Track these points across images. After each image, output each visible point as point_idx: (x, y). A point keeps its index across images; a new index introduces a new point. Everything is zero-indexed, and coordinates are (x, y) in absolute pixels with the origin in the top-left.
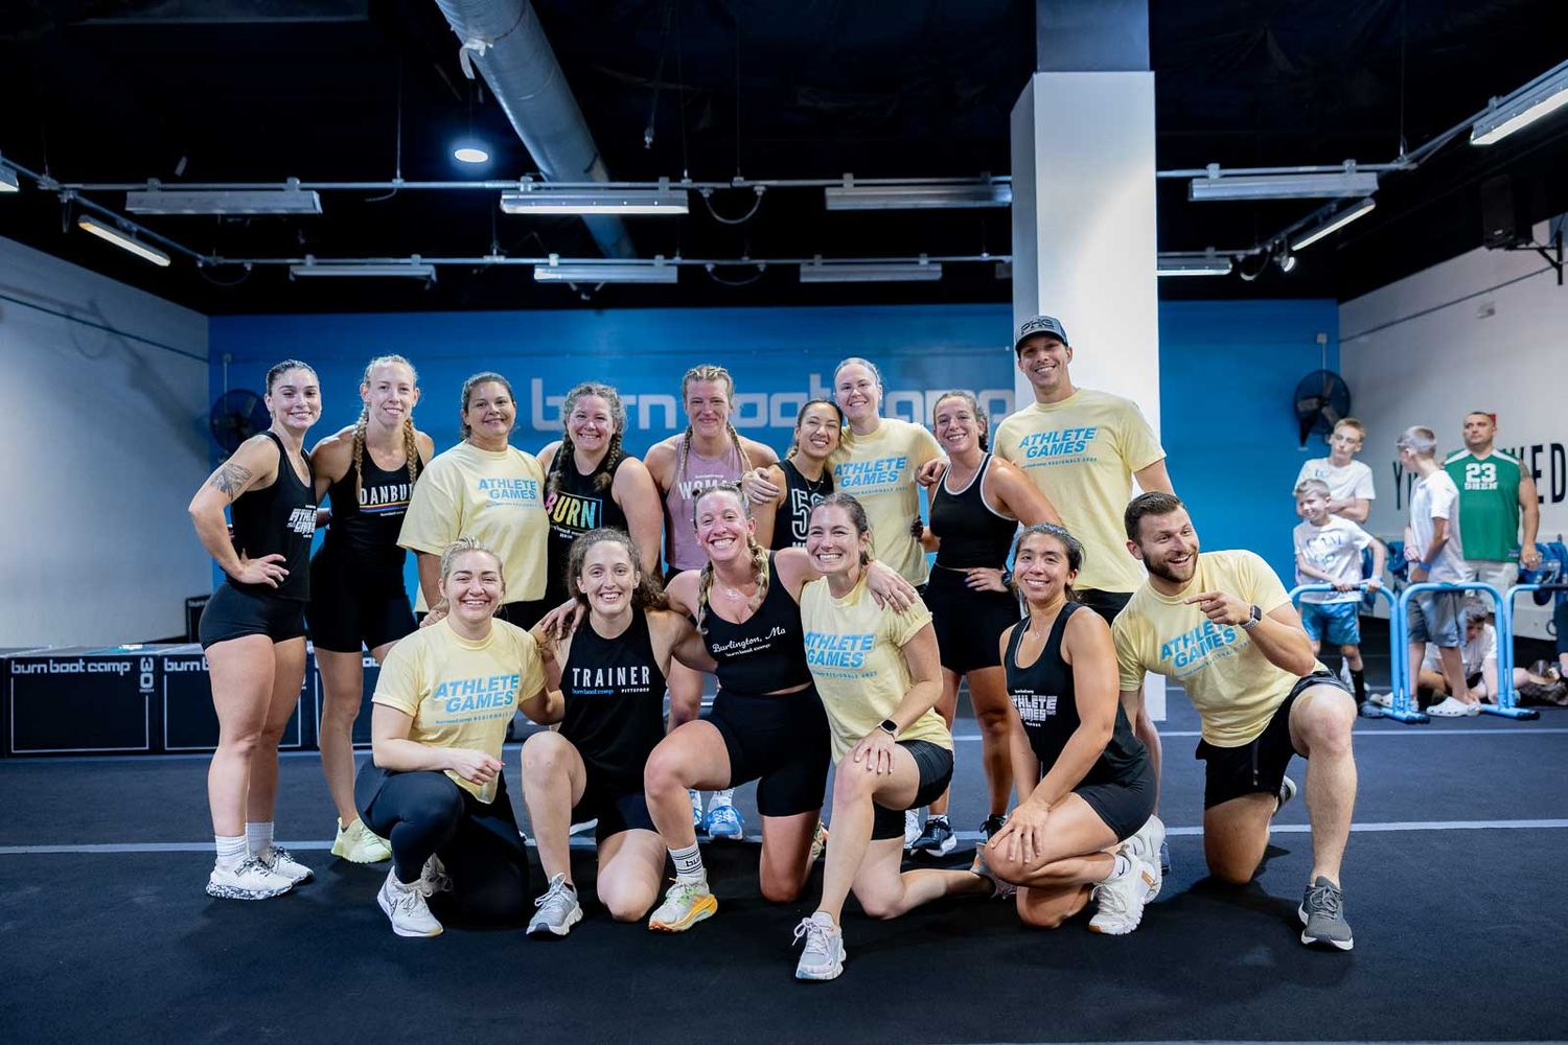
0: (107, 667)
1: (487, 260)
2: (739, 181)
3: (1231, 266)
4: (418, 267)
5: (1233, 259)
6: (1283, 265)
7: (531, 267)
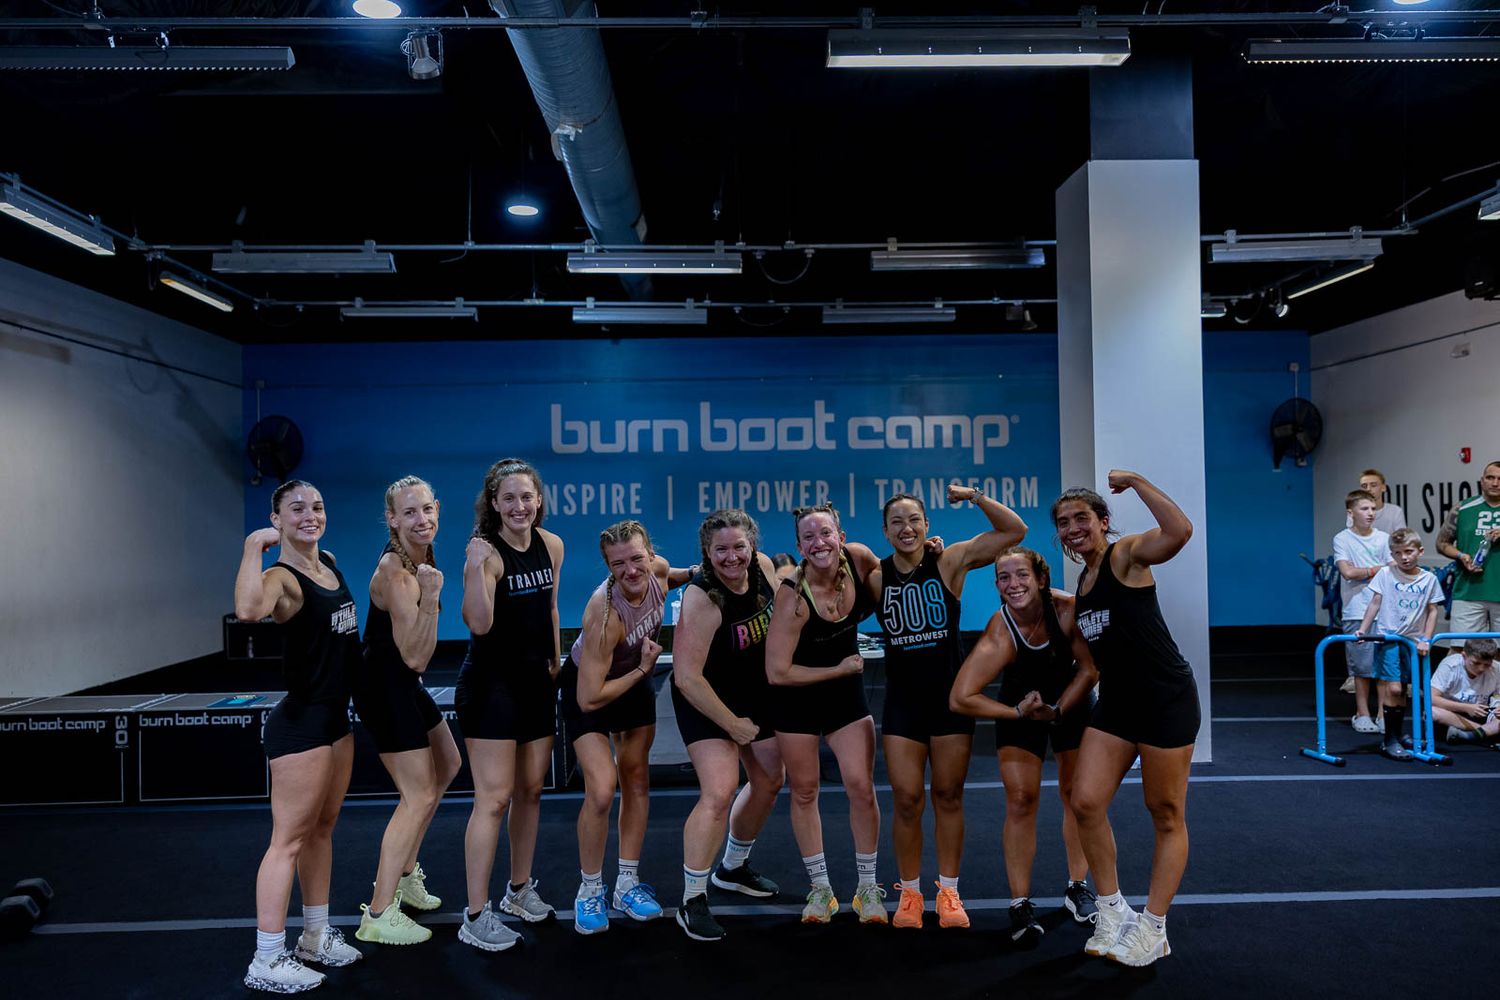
0: (230, 720)
1: (528, 302)
2: (790, 244)
3: (1225, 310)
4: (461, 308)
5: (1228, 303)
6: (1278, 311)
7: (570, 309)
